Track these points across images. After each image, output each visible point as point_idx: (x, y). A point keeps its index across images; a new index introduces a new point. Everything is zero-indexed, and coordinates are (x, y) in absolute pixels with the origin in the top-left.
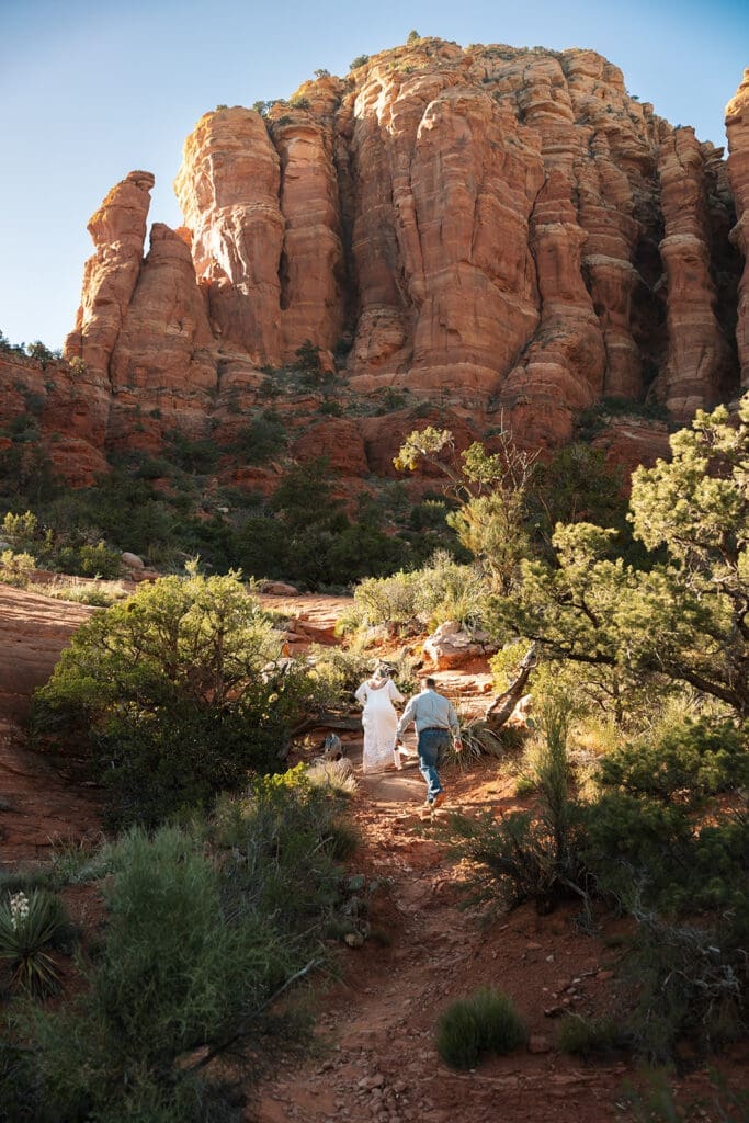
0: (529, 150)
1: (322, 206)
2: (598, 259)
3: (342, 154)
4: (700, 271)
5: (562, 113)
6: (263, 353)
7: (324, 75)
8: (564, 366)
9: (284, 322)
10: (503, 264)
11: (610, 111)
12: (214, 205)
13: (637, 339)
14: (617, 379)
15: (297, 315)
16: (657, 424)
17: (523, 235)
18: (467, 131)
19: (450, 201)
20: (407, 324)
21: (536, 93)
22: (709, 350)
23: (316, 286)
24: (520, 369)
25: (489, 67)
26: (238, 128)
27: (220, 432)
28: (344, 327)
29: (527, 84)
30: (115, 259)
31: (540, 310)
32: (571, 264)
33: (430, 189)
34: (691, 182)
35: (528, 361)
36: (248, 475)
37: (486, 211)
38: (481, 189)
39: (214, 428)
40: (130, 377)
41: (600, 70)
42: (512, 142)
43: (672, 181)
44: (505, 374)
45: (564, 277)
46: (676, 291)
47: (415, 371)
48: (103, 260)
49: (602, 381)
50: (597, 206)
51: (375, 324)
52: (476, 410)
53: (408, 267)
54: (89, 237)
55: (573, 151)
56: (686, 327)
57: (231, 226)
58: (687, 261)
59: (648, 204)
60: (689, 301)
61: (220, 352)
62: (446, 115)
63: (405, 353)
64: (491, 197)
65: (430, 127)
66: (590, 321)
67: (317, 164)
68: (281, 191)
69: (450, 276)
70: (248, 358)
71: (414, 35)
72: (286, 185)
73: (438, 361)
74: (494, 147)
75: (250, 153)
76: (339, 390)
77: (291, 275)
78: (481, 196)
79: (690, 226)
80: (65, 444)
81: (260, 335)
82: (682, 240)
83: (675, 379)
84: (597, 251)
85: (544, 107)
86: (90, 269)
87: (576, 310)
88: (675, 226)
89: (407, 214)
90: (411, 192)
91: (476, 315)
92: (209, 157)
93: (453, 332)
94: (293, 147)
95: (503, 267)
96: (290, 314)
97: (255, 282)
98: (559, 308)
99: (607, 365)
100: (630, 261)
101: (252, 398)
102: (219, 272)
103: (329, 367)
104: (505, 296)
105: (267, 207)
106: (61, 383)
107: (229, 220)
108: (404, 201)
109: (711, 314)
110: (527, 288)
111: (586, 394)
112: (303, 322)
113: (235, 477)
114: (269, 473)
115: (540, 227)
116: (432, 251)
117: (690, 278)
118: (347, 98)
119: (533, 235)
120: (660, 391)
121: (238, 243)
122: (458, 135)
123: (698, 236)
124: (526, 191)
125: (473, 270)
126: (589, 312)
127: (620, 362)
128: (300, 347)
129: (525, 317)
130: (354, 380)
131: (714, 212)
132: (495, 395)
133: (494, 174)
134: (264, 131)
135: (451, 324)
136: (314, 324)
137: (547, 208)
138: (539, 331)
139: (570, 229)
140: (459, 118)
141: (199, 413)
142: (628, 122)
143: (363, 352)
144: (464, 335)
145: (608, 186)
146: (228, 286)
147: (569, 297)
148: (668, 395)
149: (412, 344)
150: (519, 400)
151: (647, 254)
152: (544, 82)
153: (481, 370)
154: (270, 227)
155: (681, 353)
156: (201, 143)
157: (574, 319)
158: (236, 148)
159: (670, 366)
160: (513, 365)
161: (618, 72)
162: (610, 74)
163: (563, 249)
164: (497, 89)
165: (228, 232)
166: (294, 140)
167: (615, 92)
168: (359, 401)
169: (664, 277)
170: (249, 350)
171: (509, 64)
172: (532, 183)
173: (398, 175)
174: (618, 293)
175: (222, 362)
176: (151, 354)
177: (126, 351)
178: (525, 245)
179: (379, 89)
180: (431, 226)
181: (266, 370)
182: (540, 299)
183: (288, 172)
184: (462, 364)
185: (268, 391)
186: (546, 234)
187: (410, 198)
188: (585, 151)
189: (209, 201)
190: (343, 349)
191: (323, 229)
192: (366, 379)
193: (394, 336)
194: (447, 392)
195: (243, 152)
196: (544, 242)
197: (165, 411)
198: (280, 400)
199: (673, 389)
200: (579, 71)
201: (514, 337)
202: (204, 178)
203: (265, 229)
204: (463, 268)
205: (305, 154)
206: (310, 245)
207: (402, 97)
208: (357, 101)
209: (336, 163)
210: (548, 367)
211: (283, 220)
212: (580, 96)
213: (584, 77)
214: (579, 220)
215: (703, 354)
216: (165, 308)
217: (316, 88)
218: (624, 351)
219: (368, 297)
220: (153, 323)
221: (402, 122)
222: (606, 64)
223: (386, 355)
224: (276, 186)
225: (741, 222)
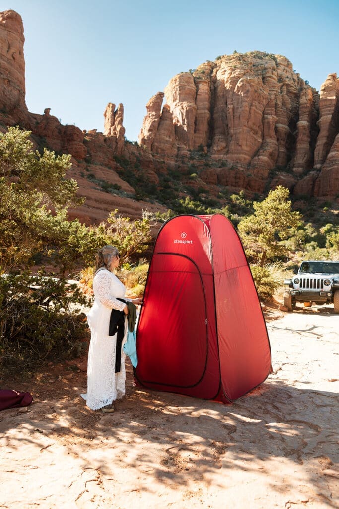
0: (265, 93)
1: (207, 104)
2: (280, 125)
3: (213, 88)
4: (307, 132)
5: (274, 79)
6: (189, 146)
7: (209, 62)
8: (268, 157)
9: (195, 137)
10: (255, 126)
11: (288, 77)
12: (178, 101)
13: (287, 148)
14: (281, 160)
15: (198, 135)
16: (290, 175)
17: (261, 118)
18: (250, 88)
19: (243, 109)
20: (227, 142)
21: (268, 72)
22: (306, 155)
23: (204, 127)
24: (257, 158)
25: (255, 61)
26: (186, 80)
27: (180, 168)
28: (209, 138)
29: (265, 68)
30: (154, 117)
31: (263, 140)
32: (272, 127)
33: (238, 104)
34: (308, 105)
35: (259, 155)
36: (190, 183)
37: (252, 112)
38: (251, 105)
39: (179, 167)
40: (157, 151)
41: (286, 63)
42: (261, 90)
43: (303, 104)
44: (252, 158)
45: (270, 131)
46: (300, 137)
47: (229, 155)
48: (150, 117)
49: (277, 161)
50: (281, 109)
51: (219, 140)
52: (244, 168)
53: (230, 125)
54: (146, 110)
55: (277, 91)
56: (300, 148)
57: (183, 109)
58: (304, 129)
59: (295, 108)
60: (303, 141)
61: (178, 144)
62: (244, 83)
63: (226, 149)
64: (254, 108)
65: (240, 86)
66: (276, 144)
67: (207, 92)
68: (196, 99)
69: (241, 130)
70: (185, 147)
71: (236, 52)
72: (198, 97)
73: (235, 153)
74: (256, 92)
75: (189, 87)
76: (209, 159)
77: (197, 124)
78: (251, 107)
79: (306, 118)
80: (149, 173)
81: (189, 140)
82: (303, 123)
83: (296, 162)
84: (280, 123)
85: (270, 77)
86: (146, 118)
87: (272, 141)
88: (302, 118)
89: (231, 111)
90: (232, 104)
91: (246, 141)
92: (178, 87)
93: (240, 146)
94: (201, 86)
95: (254, 127)
96: (196, 135)
97: (188, 126)
98: (268, 140)
99: (279, 156)
100: (288, 126)
101: (187, 159)
102: (178, 121)
103: (206, 151)
104: (255, 136)
105: (193, 104)
106: (142, 153)
107: (182, 107)
108: (230, 107)
109: (308, 145)
110: (260, 133)
111: (272, 165)
112: (200, 138)
113: (187, 183)
114: (195, 183)
115: (266, 116)
116: (237, 122)
117: (304, 134)
118: (215, 70)
119: (263, 118)
120: (292, 165)
121: (184, 114)
122: (247, 89)
123: (308, 121)
124: (263, 105)
125: (247, 128)
126: (275, 141)
127: (282, 155)
128: (199, 145)
129: (259, 141)
130: (213, 156)
131: (313, 113)
132: (249, 164)
133: (255, 100)
134: (193, 81)
135: (240, 143)
136: (202, 138)
137: (268, 110)
138: (262, 146)
139: (273, 117)
140: (248, 84)
141: (174, 162)
142: (292, 81)
143: (216, 148)
144: (243, 147)
145: (285, 103)
146: (180, 126)
147: (271, 137)
148: (294, 166)
149: (228, 147)
150: (256, 166)
151: (293, 123)
152: (270, 68)
153: (247, 157)
154: (193, 110)
155: (299, 155)
156: (175, 83)
157: (272, 143)
158: (185, 86)
159: (295, 159)
160: (254, 156)
161: (291, 64)
162: (289, 64)
163: (271, 123)
164: (256, 69)
165: (182, 110)
166: (201, 84)
167: (290, 70)
168: (214, 162)
169: (297, 131)
170: (185, 144)
171: (261, 60)
172: (264, 102)
173: (229, 98)
174: (284, 135)
175: (178, 147)
176: (162, 145)
177: (156, 144)
178: (261, 121)
179: (225, 71)
180: (237, 115)
181: (189, 150)
182: (263, 137)
183: (198, 93)
184: (241, 155)
185: (192, 158)
186: (267, 118)
187: (232, 106)
188: (280, 91)
189: (176, 99)
190: (210, 146)
191: (207, 111)
192: (215, 156)
193: (224, 144)
194: (237, 162)
195: (187, 87)
196: (266, 121)
197: (166, 161)
198: (194, 160)
199: (295, 165)
200: (280, 64)
201: (255, 147)
202: (175, 93)
203: (192, 111)
204: (245, 128)
205: (204, 88)
206: (203, 115)
207: (232, 76)
208: (218, 72)
209: (211, 91)
210: (264, 158)
211: (196, 108)
212: (280, 72)
213: (282, 66)
214: (276, 114)
215: (305, 156)
216: (166, 132)
217: (206, 65)
218: (284, 152)
219: (217, 131)
220: (164, 136)
221: (232, 83)
222: (288, 61)
223: (221, 150)
224: (195, 97)
225: (320, 120)
